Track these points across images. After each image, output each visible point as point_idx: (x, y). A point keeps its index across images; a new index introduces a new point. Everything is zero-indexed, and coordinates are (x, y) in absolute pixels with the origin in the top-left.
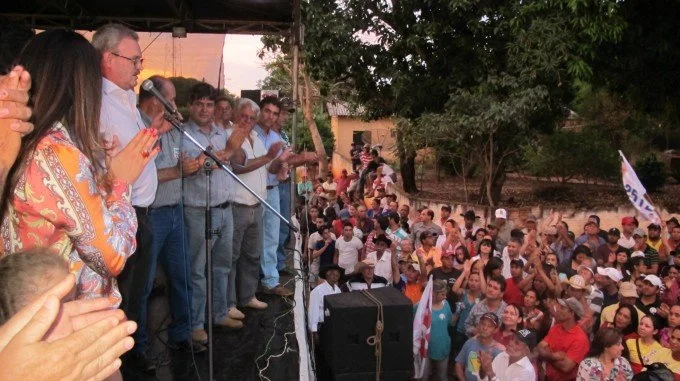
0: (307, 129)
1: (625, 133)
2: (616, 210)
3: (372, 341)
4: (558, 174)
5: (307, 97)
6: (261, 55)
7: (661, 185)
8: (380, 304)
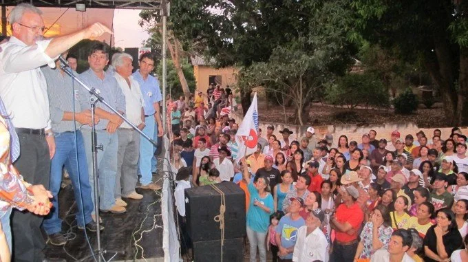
0: (176, 75)
1: (392, 75)
2: (384, 126)
3: (217, 219)
4: (348, 103)
5: (176, 53)
6: (141, 24)
7: (415, 109)
8: (223, 194)
